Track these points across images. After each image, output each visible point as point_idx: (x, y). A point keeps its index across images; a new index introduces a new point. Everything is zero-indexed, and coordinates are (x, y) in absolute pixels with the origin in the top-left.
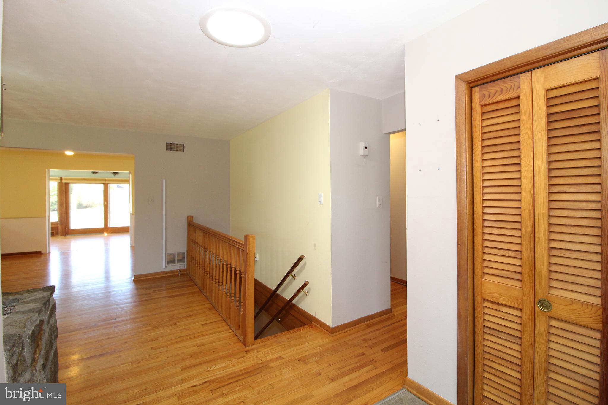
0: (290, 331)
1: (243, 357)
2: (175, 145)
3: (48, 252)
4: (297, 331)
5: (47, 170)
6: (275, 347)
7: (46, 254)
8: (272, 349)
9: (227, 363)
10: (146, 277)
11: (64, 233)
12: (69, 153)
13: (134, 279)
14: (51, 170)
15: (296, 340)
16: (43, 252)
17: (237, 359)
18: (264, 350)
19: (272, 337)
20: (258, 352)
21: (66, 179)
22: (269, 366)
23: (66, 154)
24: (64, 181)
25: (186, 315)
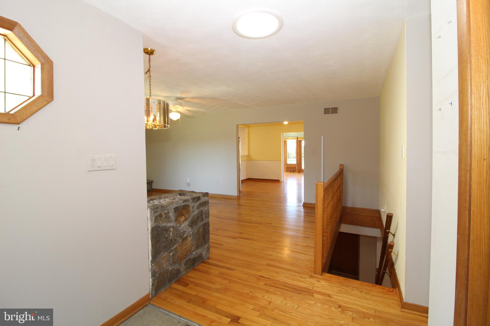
0: (364, 283)
1: (305, 278)
2: (331, 109)
3: (282, 181)
4: (372, 286)
5: (282, 134)
6: (334, 286)
7: (281, 182)
8: (331, 286)
9: (292, 276)
10: (310, 205)
11: (299, 171)
12: (286, 123)
13: (303, 204)
14: (284, 133)
15: (360, 292)
16: (280, 181)
17: (300, 277)
18: (323, 282)
19: (343, 279)
20: (318, 281)
21: (300, 138)
22: (313, 295)
23: (285, 124)
24: (299, 140)
25: (305, 236)
